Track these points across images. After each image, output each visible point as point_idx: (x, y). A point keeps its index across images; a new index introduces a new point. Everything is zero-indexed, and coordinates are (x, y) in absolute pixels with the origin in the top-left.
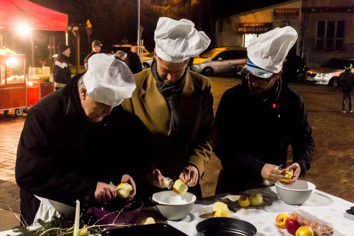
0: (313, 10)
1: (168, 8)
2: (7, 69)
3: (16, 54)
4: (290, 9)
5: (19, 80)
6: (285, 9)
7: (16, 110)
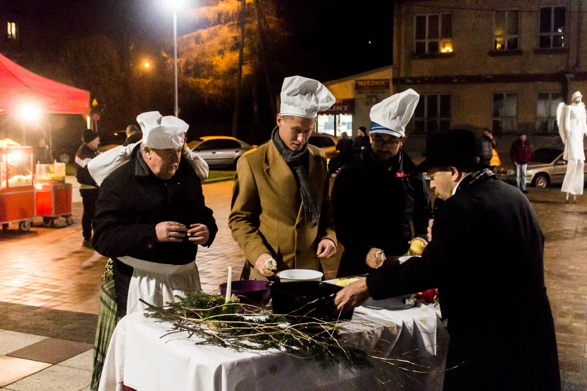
0: (409, 81)
1: (209, 81)
2: (9, 168)
3: (19, 146)
4: (376, 80)
5: (25, 181)
6: (370, 80)
7: (21, 223)
